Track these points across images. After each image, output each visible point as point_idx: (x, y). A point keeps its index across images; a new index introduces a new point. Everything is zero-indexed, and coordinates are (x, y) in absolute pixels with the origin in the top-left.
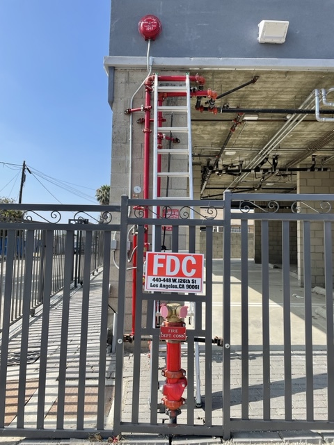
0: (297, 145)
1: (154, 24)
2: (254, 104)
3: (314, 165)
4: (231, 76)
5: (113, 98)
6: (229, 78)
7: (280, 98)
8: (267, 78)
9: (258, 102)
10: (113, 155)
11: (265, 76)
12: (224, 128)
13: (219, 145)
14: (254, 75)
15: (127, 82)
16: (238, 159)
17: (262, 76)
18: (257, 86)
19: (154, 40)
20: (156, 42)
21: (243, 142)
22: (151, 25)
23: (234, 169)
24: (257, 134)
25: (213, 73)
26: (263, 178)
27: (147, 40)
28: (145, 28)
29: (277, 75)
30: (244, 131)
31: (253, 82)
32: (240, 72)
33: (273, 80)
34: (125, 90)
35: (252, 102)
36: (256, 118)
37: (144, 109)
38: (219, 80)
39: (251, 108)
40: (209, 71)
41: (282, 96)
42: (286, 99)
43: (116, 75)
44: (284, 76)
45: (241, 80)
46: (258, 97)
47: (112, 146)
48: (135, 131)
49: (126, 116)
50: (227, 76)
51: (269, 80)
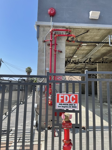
0: (98, 54)
1: (53, 11)
2: (86, 40)
3: (103, 61)
4: (80, 30)
5: (39, 36)
6: (79, 30)
7: (95, 38)
8: (92, 31)
9: (87, 39)
10: (38, 57)
11: (91, 30)
12: (74, 48)
13: (72, 54)
14: (88, 30)
15: (44, 31)
16: (78, 59)
17: (90, 30)
18: (88, 34)
19: (53, 17)
20: (54, 17)
21: (80, 53)
22: (52, 11)
23: (76, 62)
24: (85, 50)
25: (74, 28)
26: (85, 65)
27: (51, 16)
28: (50, 12)
29: (95, 30)
30: (81, 49)
31: (87, 32)
32: (83, 29)
33: (94, 32)
34: (43, 34)
35: (85, 39)
36: (86, 45)
37: (50, 40)
38: (75, 31)
39: (85, 41)
40: (72, 28)
41: (96, 37)
42: (97, 38)
43: (39, 28)
44: (98, 30)
45: (83, 31)
46: (88, 37)
47: (38, 53)
48: (46, 48)
49: (43, 43)
50: (78, 30)
51: (93, 31)
